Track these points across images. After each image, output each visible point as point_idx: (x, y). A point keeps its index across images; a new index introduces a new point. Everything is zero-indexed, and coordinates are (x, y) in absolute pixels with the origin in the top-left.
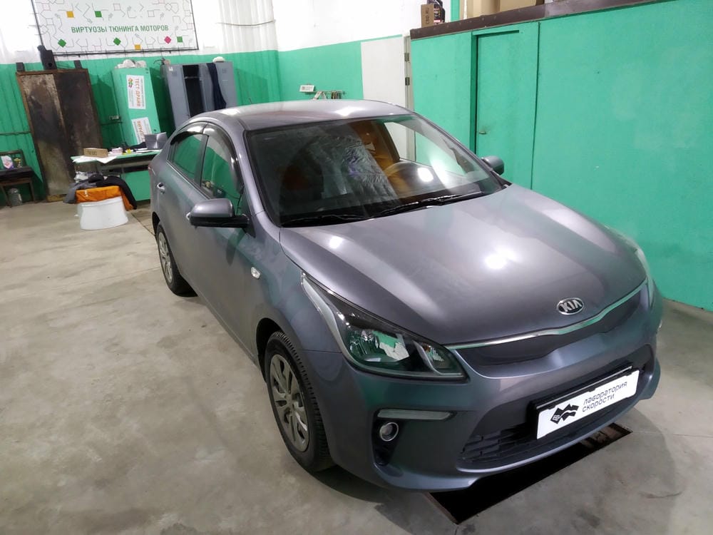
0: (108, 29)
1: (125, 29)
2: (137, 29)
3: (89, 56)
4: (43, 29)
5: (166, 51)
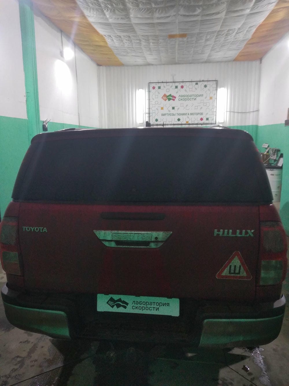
0: (176, 114)
1: (183, 114)
2: (188, 114)
3: (166, 126)
4: (151, 115)
5: (200, 124)
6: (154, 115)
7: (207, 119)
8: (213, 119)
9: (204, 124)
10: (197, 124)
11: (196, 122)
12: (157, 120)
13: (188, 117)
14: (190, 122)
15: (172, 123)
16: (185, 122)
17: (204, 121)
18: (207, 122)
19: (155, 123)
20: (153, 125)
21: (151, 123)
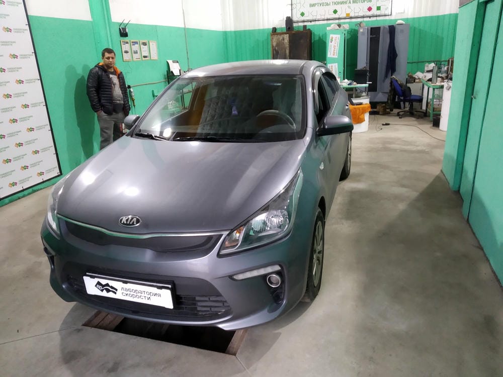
0: (332, 4)
1: (342, 3)
3: (316, 22)
4: (294, 6)
5: (367, 17)
6: (299, 5)
7: (379, 8)
8: (387, 9)
9: (373, 16)
10: (363, 17)
11: (361, 14)
12: (303, 14)
13: (349, 7)
14: (352, 15)
15: (326, 18)
16: (344, 15)
17: (374, 11)
18: (378, 13)
19: (300, 19)
20: (298, 22)
21: (295, 19)
